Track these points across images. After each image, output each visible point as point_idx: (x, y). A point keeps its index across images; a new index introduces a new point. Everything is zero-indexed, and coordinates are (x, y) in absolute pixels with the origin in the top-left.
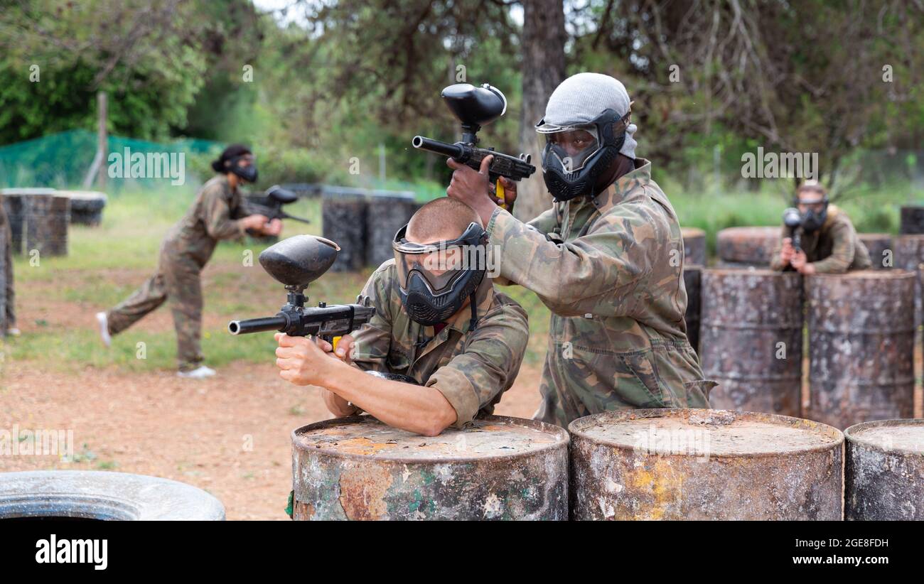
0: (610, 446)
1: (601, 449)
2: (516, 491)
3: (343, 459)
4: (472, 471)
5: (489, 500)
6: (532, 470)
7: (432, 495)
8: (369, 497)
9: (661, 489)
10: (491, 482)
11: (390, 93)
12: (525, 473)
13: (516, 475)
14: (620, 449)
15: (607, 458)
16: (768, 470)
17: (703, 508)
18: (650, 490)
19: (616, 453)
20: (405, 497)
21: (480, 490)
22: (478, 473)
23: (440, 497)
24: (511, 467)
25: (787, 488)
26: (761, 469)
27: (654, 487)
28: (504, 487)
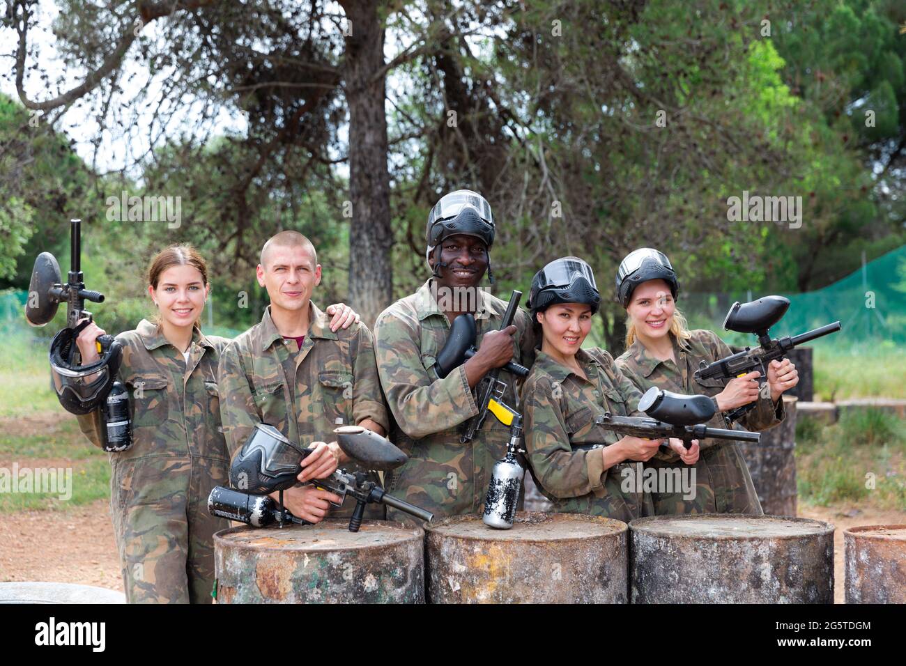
0: (455, 538)
1: (449, 540)
2: (387, 572)
3: (258, 552)
4: (355, 557)
5: (368, 578)
6: (399, 556)
7: (326, 576)
8: (278, 579)
9: (494, 568)
10: (369, 565)
11: (223, 246)
12: (394, 558)
13: (387, 560)
14: (464, 539)
15: (453, 547)
16: (572, 551)
17: (525, 581)
18: (486, 569)
19: (461, 543)
20: (306, 578)
21: (361, 571)
22: (359, 558)
23: (331, 577)
24: (383, 554)
25: (586, 564)
26: (566, 550)
27: (489, 567)
28: (378, 569)
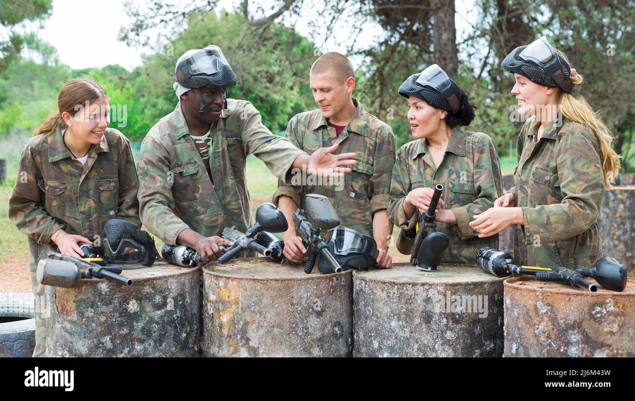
2: (147, 298)
4: (120, 286)
5: (131, 302)
6: (158, 286)
7: (97, 300)
9: (232, 298)
10: (132, 293)
12: (154, 288)
13: (147, 289)
14: (214, 276)
16: (289, 288)
17: (252, 309)
18: (227, 299)
20: (84, 301)
21: (125, 297)
22: (123, 287)
23: (101, 301)
24: (143, 285)
26: (284, 287)
27: (228, 297)
28: (140, 296)
